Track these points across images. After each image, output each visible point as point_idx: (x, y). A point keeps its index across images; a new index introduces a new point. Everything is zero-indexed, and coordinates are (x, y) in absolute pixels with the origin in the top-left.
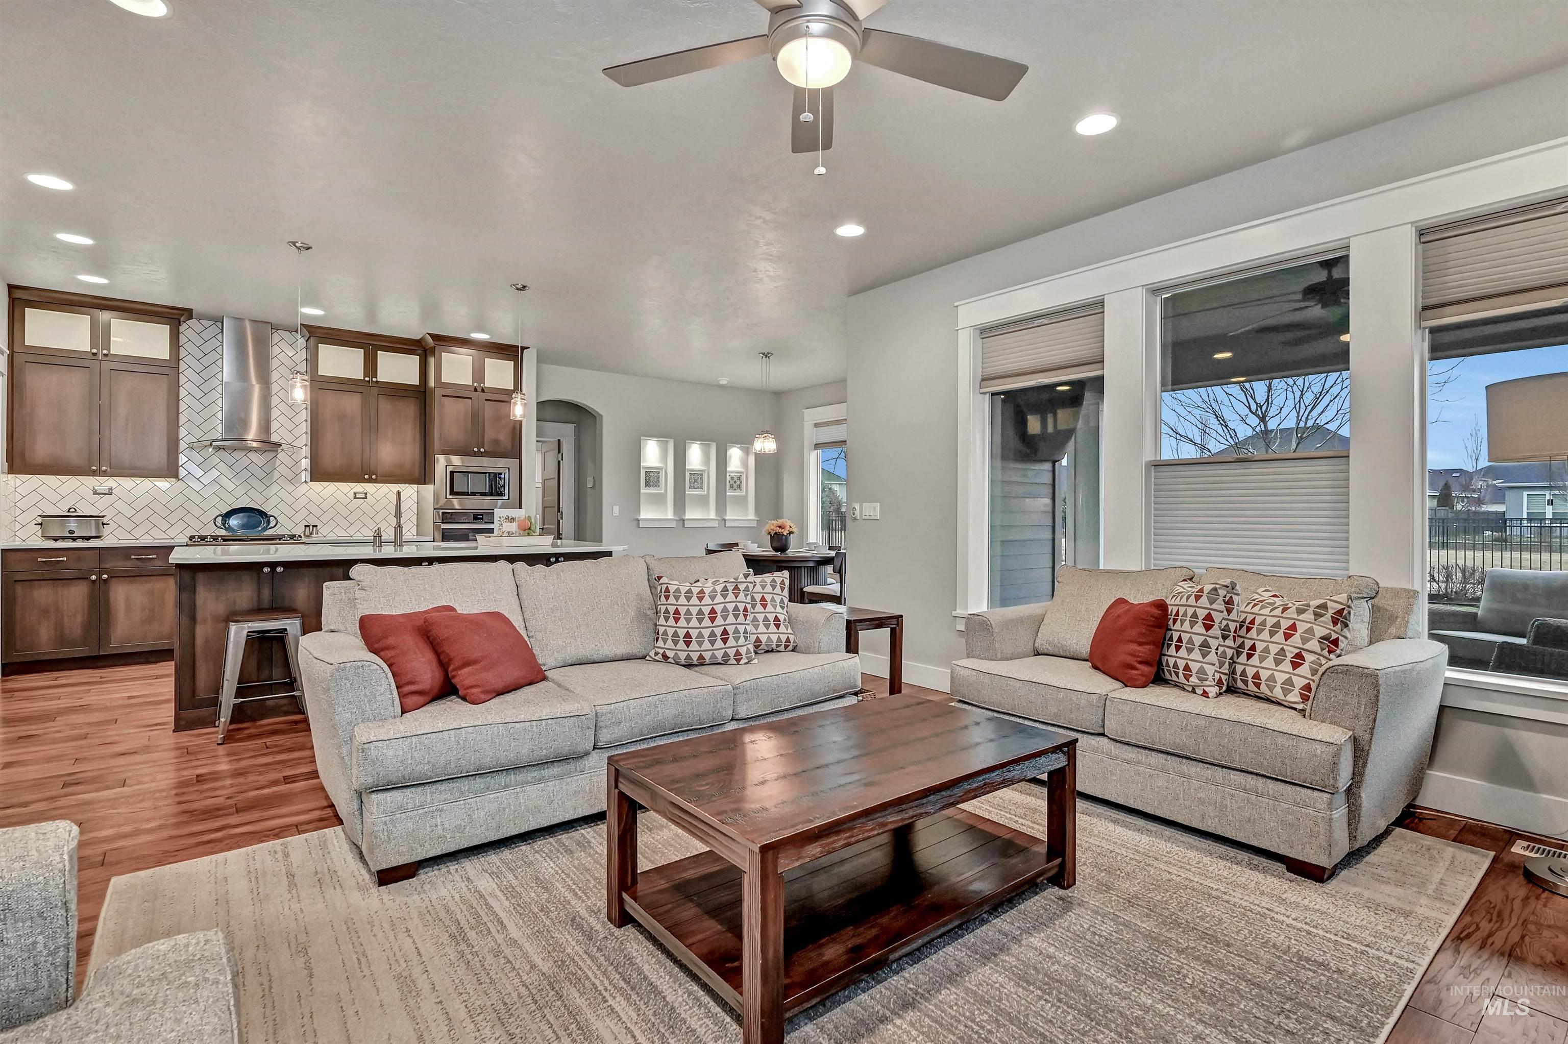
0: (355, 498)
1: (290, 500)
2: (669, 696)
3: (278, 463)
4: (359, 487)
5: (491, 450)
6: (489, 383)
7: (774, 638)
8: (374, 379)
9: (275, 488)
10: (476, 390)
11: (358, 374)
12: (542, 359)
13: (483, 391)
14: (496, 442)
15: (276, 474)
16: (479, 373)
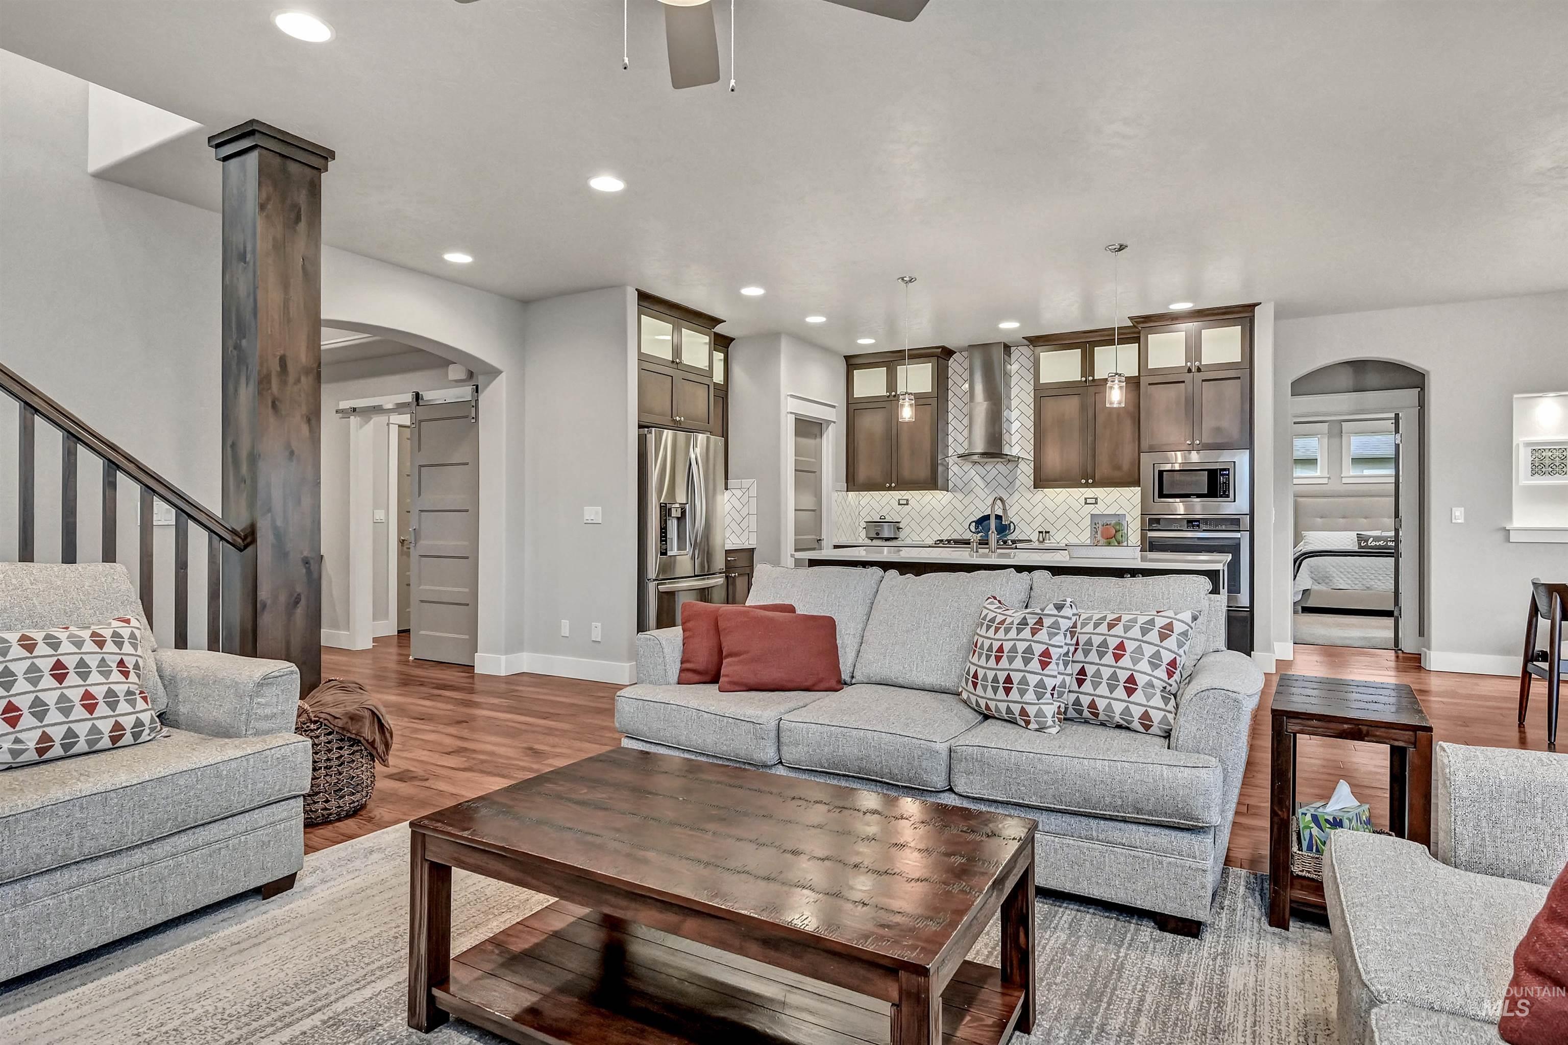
0: (1086, 503)
1: (1028, 507)
2: (854, 732)
3: (1019, 472)
4: (1090, 492)
5: (1210, 441)
6: (1207, 359)
7: (1118, 707)
8: (1091, 378)
9: (1016, 496)
10: (1190, 371)
11: (1077, 376)
12: (1279, 315)
13: (1199, 370)
14: (1218, 430)
15: (1018, 483)
16: (1194, 348)
